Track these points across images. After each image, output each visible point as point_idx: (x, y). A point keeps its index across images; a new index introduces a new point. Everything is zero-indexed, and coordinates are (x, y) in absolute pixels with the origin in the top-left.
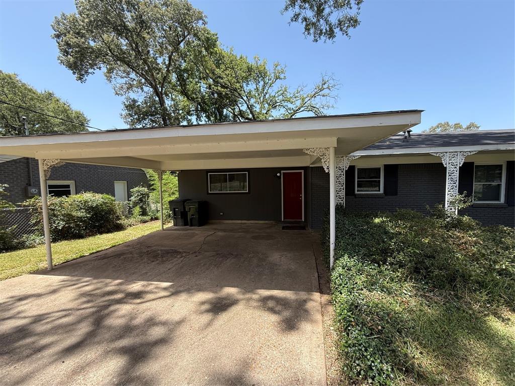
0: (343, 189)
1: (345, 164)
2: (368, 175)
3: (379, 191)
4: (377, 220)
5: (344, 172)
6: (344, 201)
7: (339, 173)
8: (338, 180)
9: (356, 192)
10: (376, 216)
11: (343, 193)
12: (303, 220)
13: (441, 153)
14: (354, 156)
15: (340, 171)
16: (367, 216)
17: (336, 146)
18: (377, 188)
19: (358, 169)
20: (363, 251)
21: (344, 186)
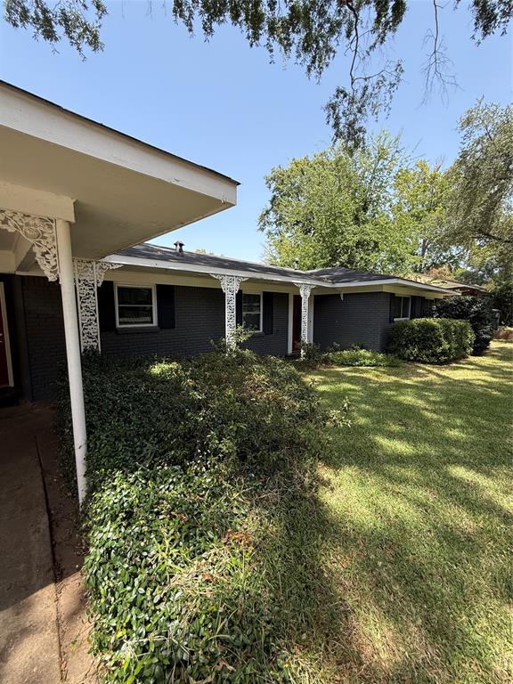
0: (96, 321)
1: (97, 277)
2: (135, 299)
3: (152, 322)
4: (156, 370)
5: (95, 290)
6: (99, 341)
7: (85, 292)
8: (85, 305)
9: (118, 326)
10: (153, 362)
11: (95, 329)
12: (12, 384)
13: (221, 275)
14: (111, 264)
15: (87, 288)
16: (139, 363)
17: (73, 220)
18: (148, 319)
19: (119, 288)
20: (150, 447)
21: (97, 316)
